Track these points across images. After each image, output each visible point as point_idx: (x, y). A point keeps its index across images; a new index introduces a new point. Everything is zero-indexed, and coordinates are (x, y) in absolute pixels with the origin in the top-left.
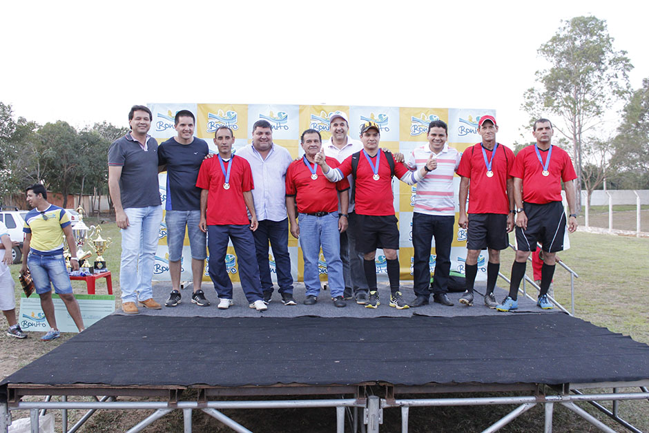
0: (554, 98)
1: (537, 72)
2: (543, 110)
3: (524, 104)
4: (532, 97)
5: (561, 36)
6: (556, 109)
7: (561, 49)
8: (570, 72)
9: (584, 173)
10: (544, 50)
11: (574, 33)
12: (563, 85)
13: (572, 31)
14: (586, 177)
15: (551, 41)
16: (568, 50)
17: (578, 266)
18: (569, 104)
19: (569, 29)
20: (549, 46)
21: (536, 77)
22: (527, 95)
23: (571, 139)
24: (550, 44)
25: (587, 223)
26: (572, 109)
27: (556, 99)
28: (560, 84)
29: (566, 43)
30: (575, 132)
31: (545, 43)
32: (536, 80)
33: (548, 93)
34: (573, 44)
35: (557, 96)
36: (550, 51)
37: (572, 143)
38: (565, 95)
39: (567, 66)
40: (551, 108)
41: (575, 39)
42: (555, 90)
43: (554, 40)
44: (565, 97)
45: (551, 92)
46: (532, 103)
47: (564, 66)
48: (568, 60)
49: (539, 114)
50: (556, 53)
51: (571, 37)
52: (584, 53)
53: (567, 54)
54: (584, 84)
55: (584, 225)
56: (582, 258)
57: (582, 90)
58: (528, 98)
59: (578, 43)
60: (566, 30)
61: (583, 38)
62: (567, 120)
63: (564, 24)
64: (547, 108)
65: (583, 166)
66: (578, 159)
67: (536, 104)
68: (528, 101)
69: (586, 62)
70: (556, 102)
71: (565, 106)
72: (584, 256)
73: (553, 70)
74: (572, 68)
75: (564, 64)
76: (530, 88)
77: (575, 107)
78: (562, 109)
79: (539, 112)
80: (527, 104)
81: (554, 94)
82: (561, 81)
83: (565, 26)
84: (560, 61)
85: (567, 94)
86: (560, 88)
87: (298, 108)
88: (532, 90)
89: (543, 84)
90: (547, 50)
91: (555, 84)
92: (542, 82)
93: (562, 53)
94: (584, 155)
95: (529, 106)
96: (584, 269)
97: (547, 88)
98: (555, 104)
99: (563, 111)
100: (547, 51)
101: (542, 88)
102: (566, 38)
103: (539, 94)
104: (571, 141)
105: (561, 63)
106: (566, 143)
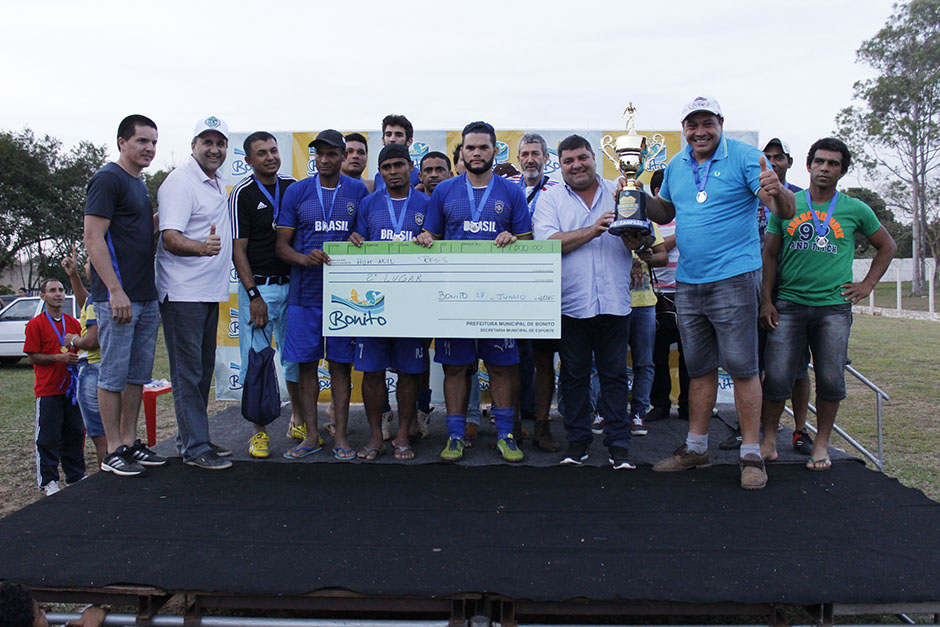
0: (882, 122)
1: (857, 84)
2: (866, 139)
3: (838, 132)
4: (849, 121)
5: (894, 29)
6: (887, 139)
7: (893, 47)
8: (908, 82)
9: (931, 233)
10: (867, 50)
11: (915, 22)
12: (898, 102)
13: (911, 20)
14: (933, 239)
15: (878, 36)
16: (904, 50)
17: (910, 374)
18: (907, 130)
19: (907, 18)
20: (875, 44)
21: (855, 91)
22: (842, 119)
23: (909, 182)
24: (878, 40)
25: (931, 308)
26: (910, 137)
27: (887, 124)
28: (892, 101)
29: (902, 38)
30: (915, 171)
31: (869, 40)
32: (856, 96)
33: (874, 113)
34: (914, 39)
35: (888, 118)
36: (877, 51)
37: (910, 188)
38: (899, 117)
39: (903, 73)
40: (878, 136)
41: (917, 32)
42: (886, 110)
43: (883, 34)
44: (899, 119)
45: (879, 113)
46: (849, 131)
47: (899, 74)
48: (905, 64)
49: (859, 146)
50: (886, 54)
51: (909, 30)
52: (929, 52)
53: (905, 56)
54: (930, 99)
55: (928, 310)
56: (919, 361)
57: (928, 109)
58: (844, 123)
59: (920, 38)
60: (902, 20)
61: (930, 30)
62: (902, 153)
63: (899, 12)
64: (872, 137)
65: (928, 222)
66: (919, 212)
67: (855, 132)
68: (842, 127)
69: (932, 66)
70: (886, 127)
71: (900, 133)
72: (921, 358)
73: (881, 80)
74: (911, 76)
75: (898, 72)
76: (846, 108)
77: (915, 134)
78: (895, 137)
79: (860, 144)
80: (842, 131)
81: (883, 115)
82: (895, 97)
83: (900, 13)
84: (893, 67)
85: (904, 115)
86: (893, 106)
87: (445, 137)
88: (848, 111)
89: (867, 102)
90: (872, 51)
91: (884, 101)
92: (865, 98)
93: (895, 55)
94: (929, 206)
95: (845, 134)
96: (919, 379)
97: (873, 107)
98: (885, 130)
99: (897, 140)
100: (872, 53)
101: (864, 107)
102: (902, 31)
103: (860, 116)
104: (909, 185)
105: (896, 69)
106: (903, 189)
